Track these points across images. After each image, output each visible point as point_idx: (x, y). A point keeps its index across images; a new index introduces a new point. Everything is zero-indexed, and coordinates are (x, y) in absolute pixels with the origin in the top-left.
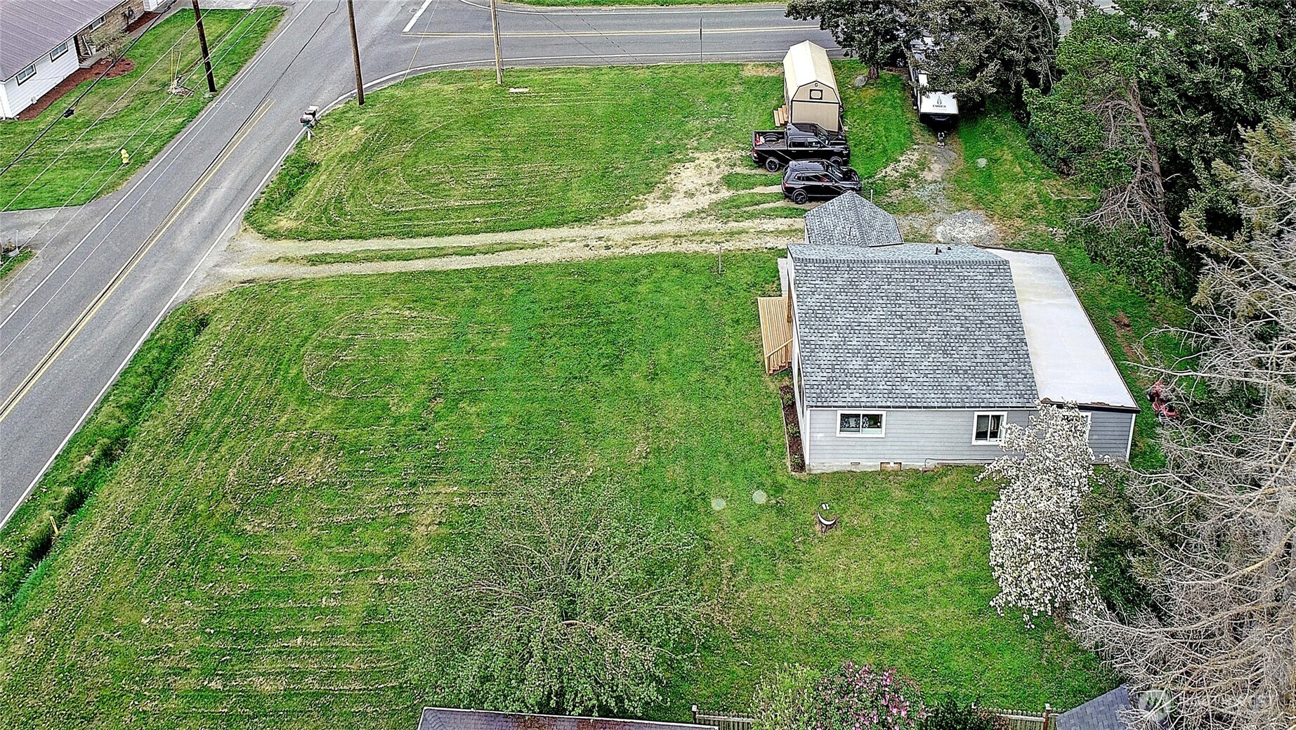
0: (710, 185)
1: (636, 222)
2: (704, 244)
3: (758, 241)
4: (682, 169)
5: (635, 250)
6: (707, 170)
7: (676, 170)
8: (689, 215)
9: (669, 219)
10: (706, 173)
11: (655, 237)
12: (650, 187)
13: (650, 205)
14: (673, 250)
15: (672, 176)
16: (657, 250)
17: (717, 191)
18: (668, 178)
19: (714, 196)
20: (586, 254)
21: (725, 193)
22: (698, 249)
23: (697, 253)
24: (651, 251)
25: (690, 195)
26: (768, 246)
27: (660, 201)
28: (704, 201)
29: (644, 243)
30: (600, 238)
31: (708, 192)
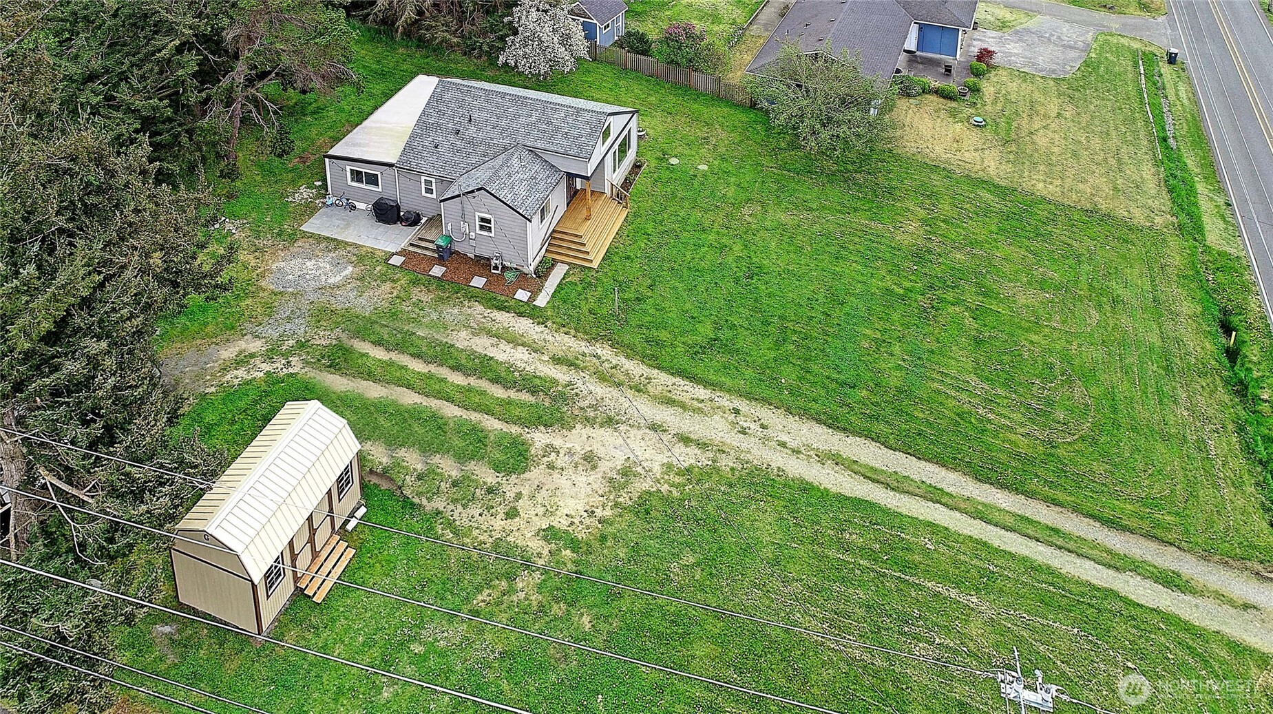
0: (551, 467)
1: (685, 440)
2: (614, 362)
3: (550, 338)
4: (576, 521)
5: (702, 392)
6: (539, 498)
7: (587, 521)
8: (610, 422)
9: (639, 428)
10: (543, 492)
11: (670, 402)
12: (643, 507)
13: (657, 469)
14: (656, 371)
15: (599, 512)
16: (674, 380)
17: (550, 449)
18: (608, 513)
19: (557, 442)
20: (766, 414)
21: (539, 438)
22: (623, 360)
23: (627, 357)
24: (682, 382)
25: (590, 460)
26: (542, 328)
27: (639, 469)
28: (577, 439)
29: (685, 398)
30: (743, 432)
31: (562, 452)
